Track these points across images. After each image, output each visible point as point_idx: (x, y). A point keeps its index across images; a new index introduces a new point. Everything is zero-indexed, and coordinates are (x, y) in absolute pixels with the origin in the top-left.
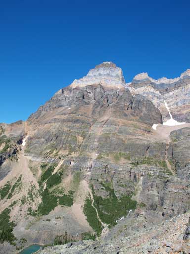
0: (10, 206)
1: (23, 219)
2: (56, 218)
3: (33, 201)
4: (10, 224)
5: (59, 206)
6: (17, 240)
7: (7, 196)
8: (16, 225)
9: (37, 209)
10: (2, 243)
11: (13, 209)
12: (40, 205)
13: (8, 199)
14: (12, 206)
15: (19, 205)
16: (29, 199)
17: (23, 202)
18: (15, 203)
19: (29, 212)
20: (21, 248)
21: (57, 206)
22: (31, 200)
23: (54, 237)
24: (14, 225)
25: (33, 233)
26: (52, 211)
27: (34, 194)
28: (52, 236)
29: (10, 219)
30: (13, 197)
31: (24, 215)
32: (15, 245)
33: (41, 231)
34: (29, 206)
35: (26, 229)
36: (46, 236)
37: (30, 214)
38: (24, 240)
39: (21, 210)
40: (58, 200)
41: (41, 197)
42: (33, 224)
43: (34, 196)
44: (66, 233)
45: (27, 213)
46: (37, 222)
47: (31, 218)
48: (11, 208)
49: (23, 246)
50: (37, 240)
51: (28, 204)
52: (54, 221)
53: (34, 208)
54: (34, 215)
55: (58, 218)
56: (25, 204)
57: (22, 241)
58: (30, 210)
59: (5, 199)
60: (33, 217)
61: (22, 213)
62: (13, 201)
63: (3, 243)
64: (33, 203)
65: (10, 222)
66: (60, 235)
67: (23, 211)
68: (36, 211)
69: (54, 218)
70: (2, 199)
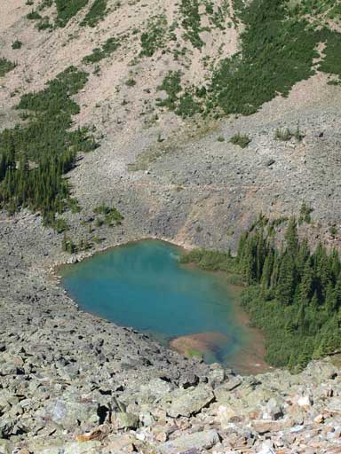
0: (88, 59)
1: (133, 125)
2: (278, 136)
3: (199, 44)
4: (71, 136)
5: (319, 80)
6: (79, 209)
7: (85, 11)
8: (96, 146)
9: (205, 84)
10: (12, 214)
11: (97, 72)
12: (226, 64)
13: (88, 29)
14: (96, 57)
15: (130, 57)
16: (179, 32)
17: (150, 43)
18: (111, 46)
19: (164, 95)
20: (89, 247)
21: (306, 75)
22: (185, 37)
23: (244, 223)
24: (86, 142)
25: (157, 189)
26: (278, 98)
27: (209, 10)
28: (238, 215)
29: (74, 118)
30: (107, 19)
31: (138, 107)
32: (63, 228)
33: (192, 185)
34: (174, 66)
35: (132, 168)
36: (211, 213)
37: (169, 103)
38: (109, 215)
39: (132, 83)
40: (321, 47)
41: (242, 27)
42: (171, 150)
43: (205, 21)
44: (307, 211)
45: (154, 95)
46: (192, 145)
47: (169, 122)
48: (89, 69)
49: (100, 241)
50: (167, 223)
51: (170, 57)
52: (264, 148)
53: (197, 75)
54: (186, 109)
55: (287, 138)
56: (158, 53)
57: (102, 216)
58: (171, 84)
59: (72, 27)
60: (179, 119)
61: (137, 94)
62: (108, 36)
63: (19, 216)
64: (196, 56)
65: (72, 130)
66: (278, 217)
67: (141, 85)
68: (201, 93)
69: (272, 134)
70: (62, 25)
